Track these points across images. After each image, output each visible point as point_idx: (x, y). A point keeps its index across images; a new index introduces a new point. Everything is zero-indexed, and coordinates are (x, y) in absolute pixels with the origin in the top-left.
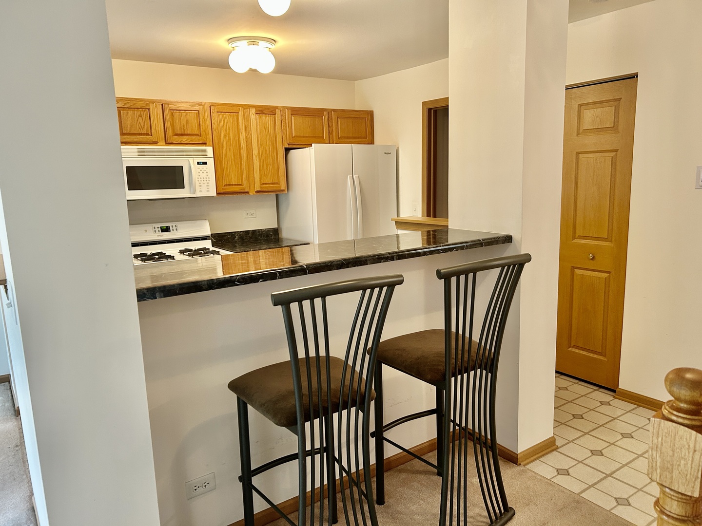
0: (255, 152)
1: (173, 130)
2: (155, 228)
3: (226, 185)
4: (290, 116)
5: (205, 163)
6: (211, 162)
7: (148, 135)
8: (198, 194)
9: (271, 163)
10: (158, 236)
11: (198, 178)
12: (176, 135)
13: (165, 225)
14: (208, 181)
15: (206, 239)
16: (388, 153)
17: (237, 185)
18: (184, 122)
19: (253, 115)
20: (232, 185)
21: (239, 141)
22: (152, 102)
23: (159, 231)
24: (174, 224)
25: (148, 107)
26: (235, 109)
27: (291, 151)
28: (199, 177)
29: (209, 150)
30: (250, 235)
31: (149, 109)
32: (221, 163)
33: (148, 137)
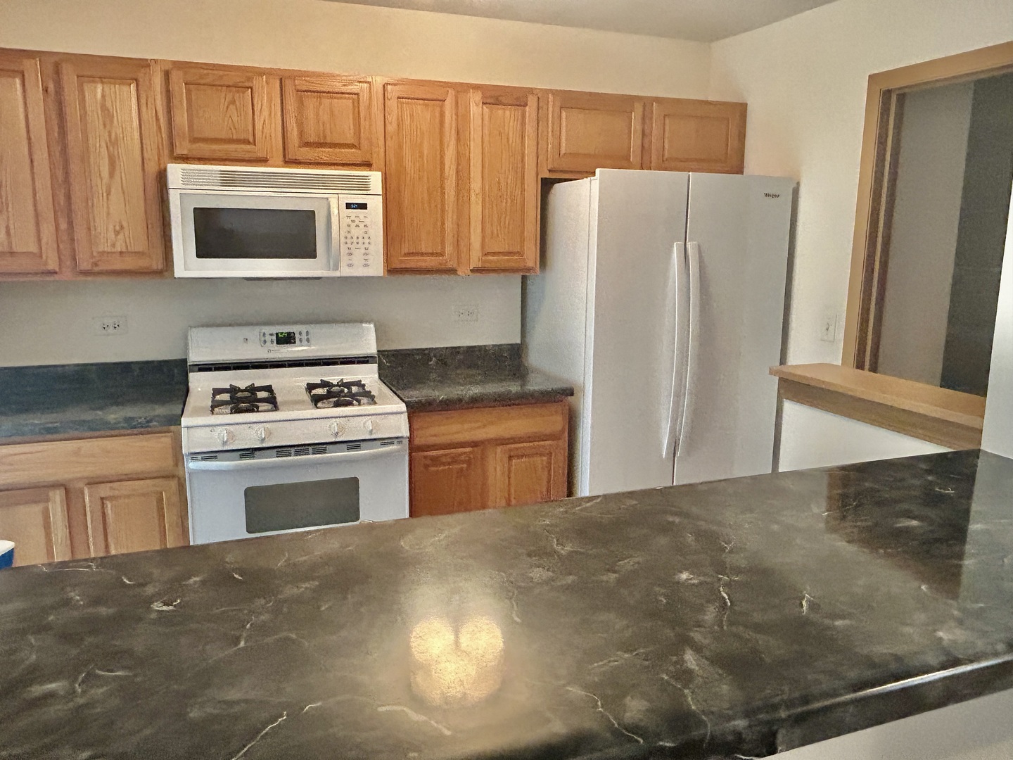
0: (476, 185)
1: (301, 133)
2: (264, 334)
3: (409, 254)
4: (557, 110)
5: (363, 206)
6: (376, 205)
7: (249, 143)
8: (345, 271)
9: (508, 209)
10: (269, 351)
11: (346, 238)
12: (307, 144)
13: (285, 329)
14: (366, 245)
15: (367, 362)
16: (776, 196)
17: (432, 254)
18: (325, 117)
19: (477, 105)
20: (422, 254)
21: (442, 163)
22: (261, 72)
23: (272, 342)
24: (303, 328)
25: (250, 84)
26: (438, 94)
27: (557, 186)
28: (349, 236)
29: (375, 178)
30: (460, 357)
31: (252, 88)
32: (400, 207)
33: (248, 147)
